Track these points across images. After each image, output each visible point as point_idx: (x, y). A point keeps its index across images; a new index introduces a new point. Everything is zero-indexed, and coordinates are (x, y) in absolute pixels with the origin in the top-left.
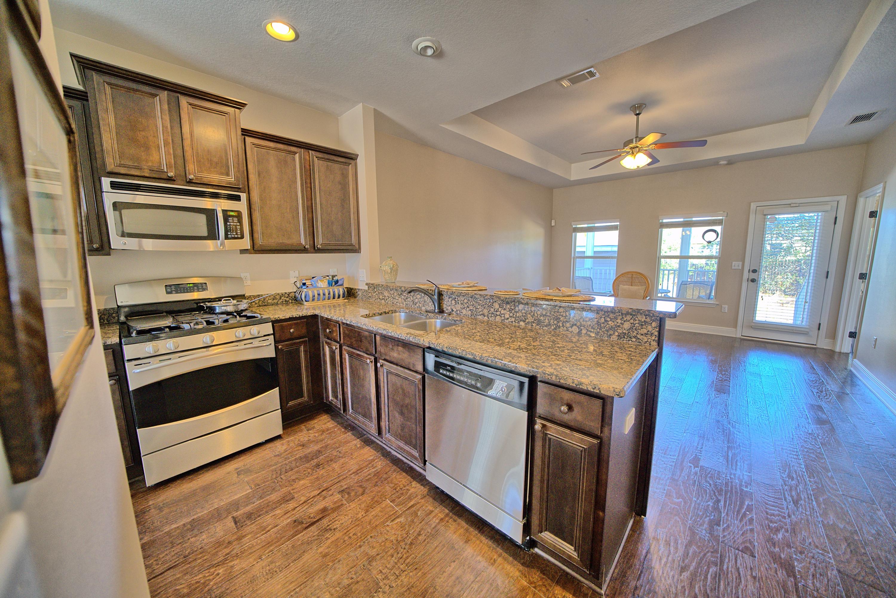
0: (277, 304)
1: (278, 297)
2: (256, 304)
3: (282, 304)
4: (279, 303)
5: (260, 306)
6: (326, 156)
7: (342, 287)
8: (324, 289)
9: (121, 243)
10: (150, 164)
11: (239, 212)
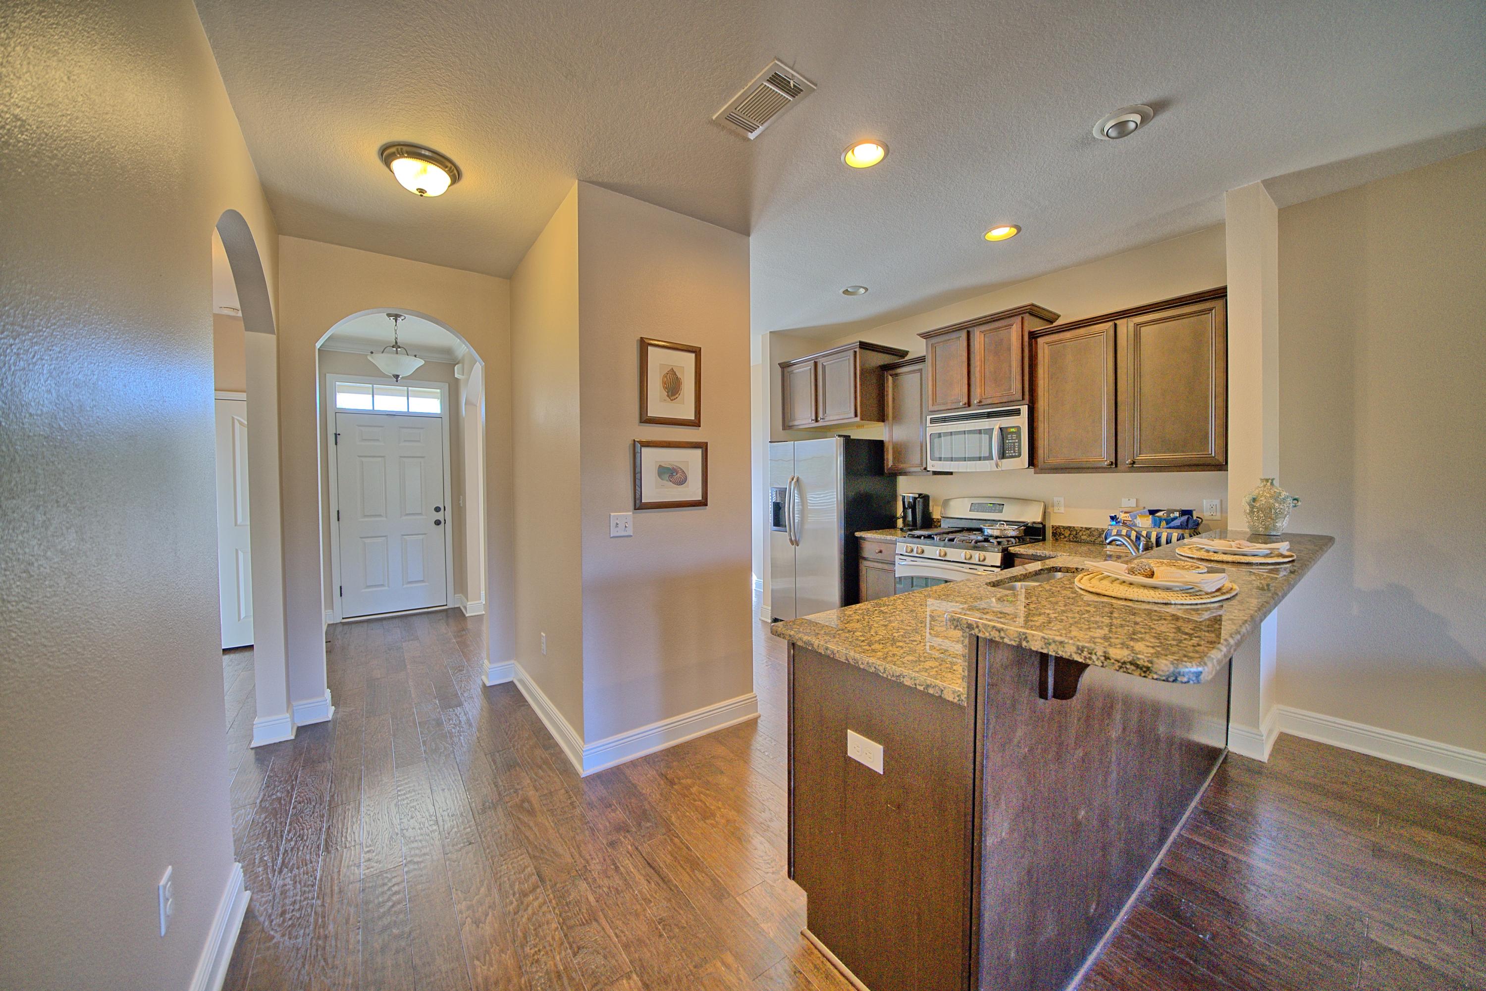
0: (1094, 543)
1: (1095, 533)
2: (1065, 537)
4: (1097, 542)
5: (1070, 541)
8: (1141, 529)
9: (933, 466)
10: (953, 398)
11: (1019, 428)
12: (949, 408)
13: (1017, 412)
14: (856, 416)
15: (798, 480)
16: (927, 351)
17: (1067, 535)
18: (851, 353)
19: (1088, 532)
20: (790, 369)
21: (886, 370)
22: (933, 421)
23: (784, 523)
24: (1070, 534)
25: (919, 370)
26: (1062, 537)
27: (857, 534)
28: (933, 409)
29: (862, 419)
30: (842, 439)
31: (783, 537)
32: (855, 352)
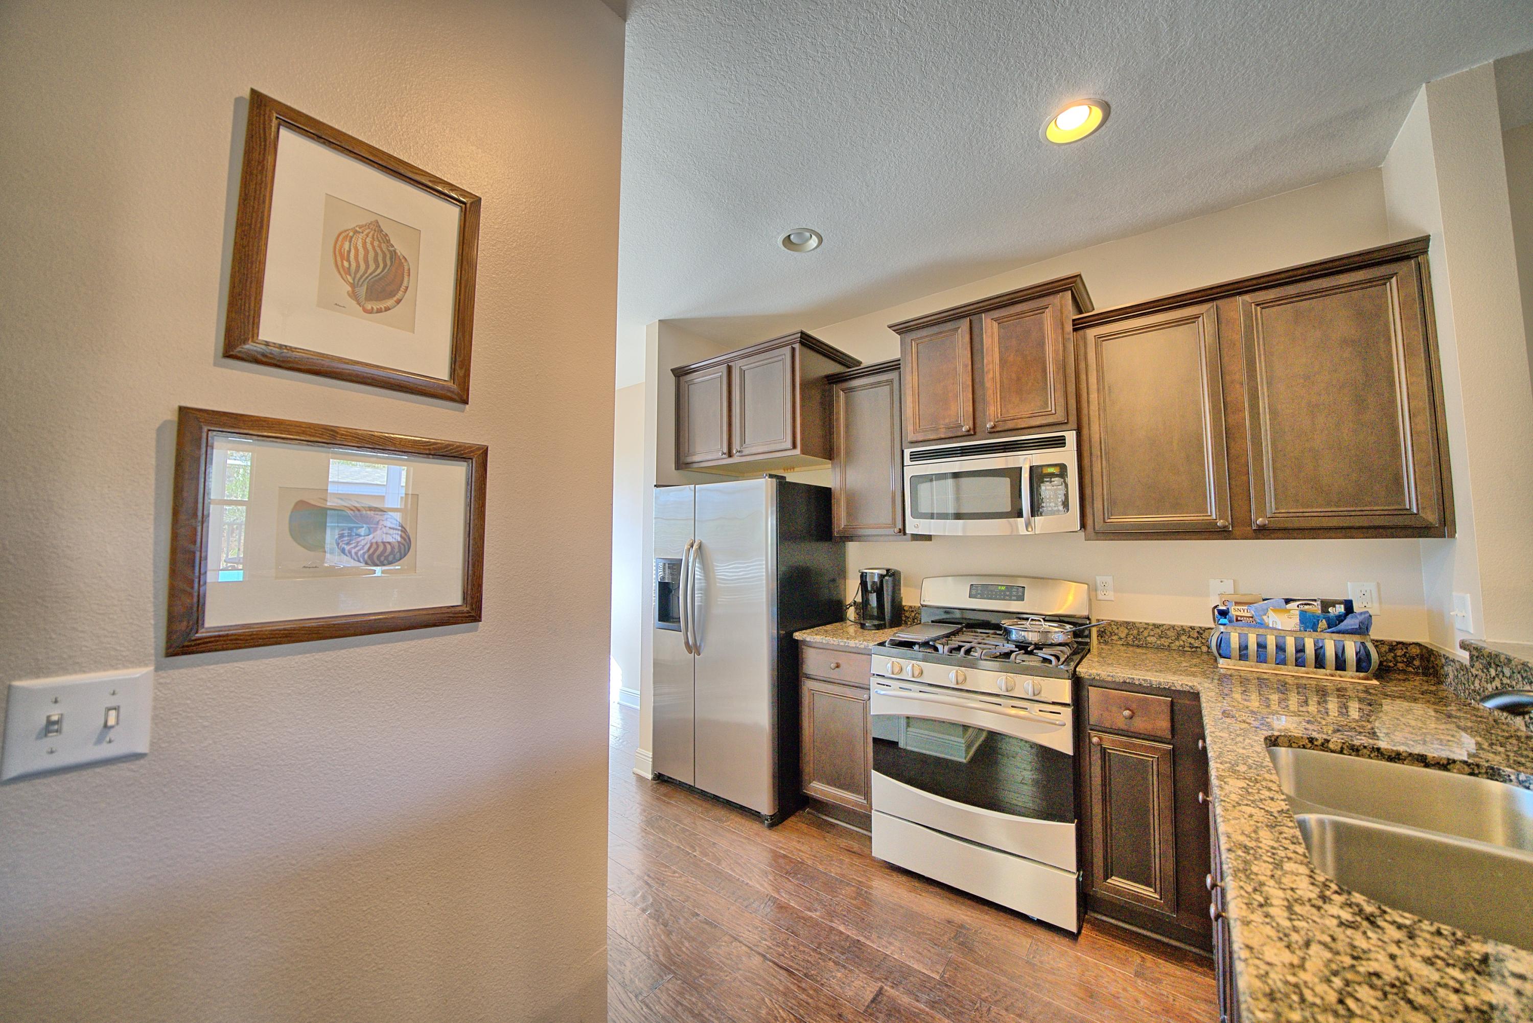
0: (1169, 648)
1: (1171, 633)
2: (1121, 639)
3: (1182, 651)
4: (1173, 646)
5: (1128, 644)
6: (1291, 290)
7: (1358, 638)
8: (1282, 634)
9: (914, 526)
10: (947, 421)
11: (1063, 468)
12: (943, 436)
13: (1060, 442)
14: (794, 446)
15: (700, 546)
16: (903, 351)
17: (1123, 635)
18: (787, 351)
19: (1158, 631)
20: (689, 377)
21: (836, 383)
22: (915, 456)
23: (675, 615)
24: (1128, 634)
25: (887, 381)
26: (1115, 638)
27: (798, 636)
28: (915, 439)
29: (803, 452)
30: (774, 480)
31: (674, 639)
32: (793, 349)
